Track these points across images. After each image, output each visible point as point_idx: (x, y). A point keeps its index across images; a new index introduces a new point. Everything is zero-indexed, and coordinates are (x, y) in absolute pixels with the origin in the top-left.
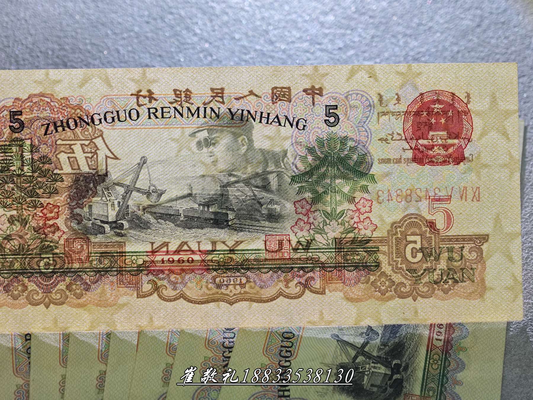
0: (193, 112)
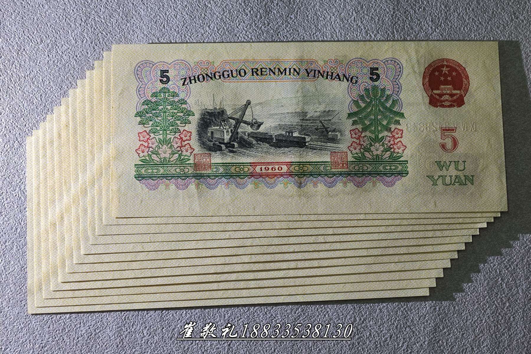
0: (282, 71)
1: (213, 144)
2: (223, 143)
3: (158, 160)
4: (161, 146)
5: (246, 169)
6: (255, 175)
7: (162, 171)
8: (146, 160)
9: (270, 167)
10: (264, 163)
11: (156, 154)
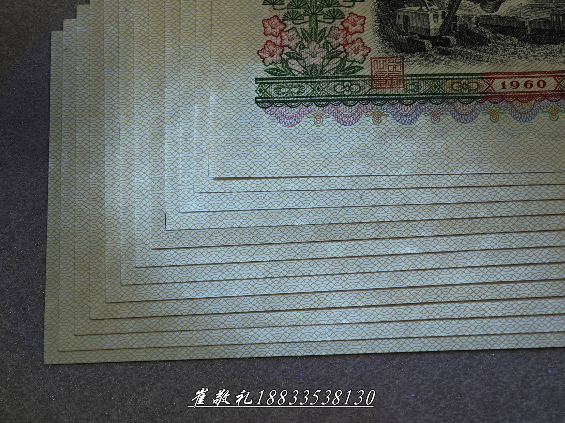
1: (408, 39)
2: (428, 38)
3: (301, 69)
4: (306, 44)
5: (473, 86)
6: (492, 97)
7: (308, 90)
8: (277, 69)
9: (522, 81)
10: (509, 73)
11: (297, 59)
